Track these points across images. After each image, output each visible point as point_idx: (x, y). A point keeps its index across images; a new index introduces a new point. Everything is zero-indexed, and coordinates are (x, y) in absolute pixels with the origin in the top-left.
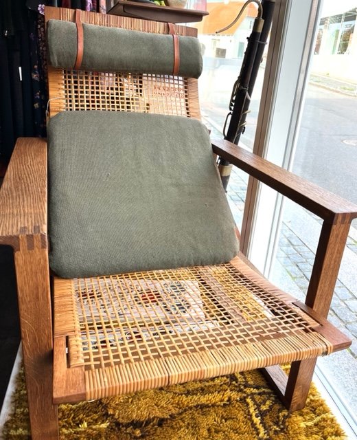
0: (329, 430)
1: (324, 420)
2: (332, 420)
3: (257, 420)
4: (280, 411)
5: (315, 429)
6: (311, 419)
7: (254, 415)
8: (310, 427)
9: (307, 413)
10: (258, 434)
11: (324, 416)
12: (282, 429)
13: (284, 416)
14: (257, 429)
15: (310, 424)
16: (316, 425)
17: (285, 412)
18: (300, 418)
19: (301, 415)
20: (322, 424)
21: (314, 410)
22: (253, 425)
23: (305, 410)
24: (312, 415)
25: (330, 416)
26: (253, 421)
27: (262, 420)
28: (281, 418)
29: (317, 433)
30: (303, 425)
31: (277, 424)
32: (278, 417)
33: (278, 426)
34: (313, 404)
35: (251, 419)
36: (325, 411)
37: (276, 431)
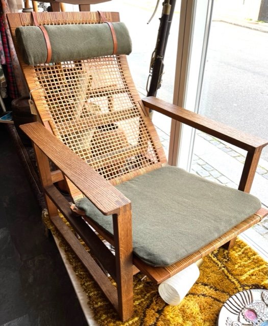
0: (251, 253)
1: (246, 249)
2: (250, 248)
3: (215, 259)
4: (224, 251)
5: (243, 255)
6: (240, 251)
7: (212, 257)
8: (241, 255)
9: (237, 249)
10: (218, 265)
11: (245, 248)
12: (228, 260)
13: (227, 253)
14: (216, 263)
15: (240, 253)
16: (243, 253)
17: (226, 251)
18: (234, 252)
19: (234, 250)
20: (246, 252)
21: (239, 246)
22: (214, 262)
23: (235, 248)
24: (240, 249)
25: (248, 247)
26: (213, 260)
27: (217, 258)
28: (226, 255)
29: (245, 257)
30: (236, 255)
31: (225, 258)
32: (224, 255)
33: (226, 259)
34: (238, 243)
35: (212, 260)
36: (245, 245)
37: (226, 262)
